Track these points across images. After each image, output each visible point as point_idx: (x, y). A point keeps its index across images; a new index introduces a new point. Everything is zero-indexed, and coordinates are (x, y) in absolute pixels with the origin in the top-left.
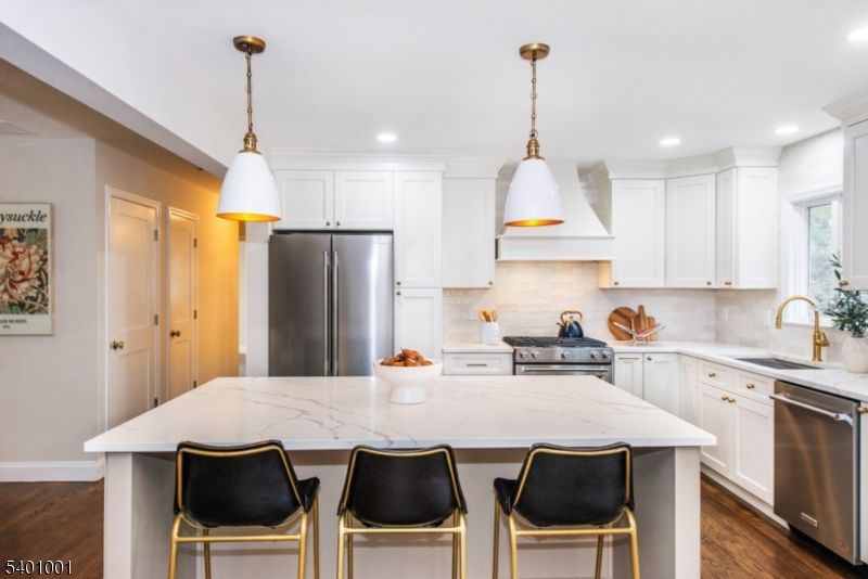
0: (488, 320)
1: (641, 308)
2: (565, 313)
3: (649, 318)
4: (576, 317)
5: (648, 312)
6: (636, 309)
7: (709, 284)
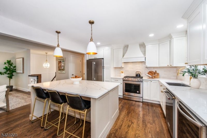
0: (122, 73)
1: (156, 71)
2: (137, 72)
3: (157, 73)
4: (139, 73)
5: (157, 72)
6: (154, 71)
7: (168, 66)
